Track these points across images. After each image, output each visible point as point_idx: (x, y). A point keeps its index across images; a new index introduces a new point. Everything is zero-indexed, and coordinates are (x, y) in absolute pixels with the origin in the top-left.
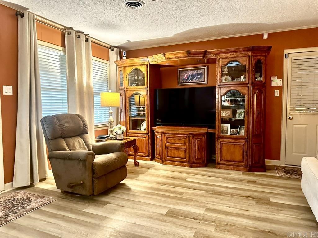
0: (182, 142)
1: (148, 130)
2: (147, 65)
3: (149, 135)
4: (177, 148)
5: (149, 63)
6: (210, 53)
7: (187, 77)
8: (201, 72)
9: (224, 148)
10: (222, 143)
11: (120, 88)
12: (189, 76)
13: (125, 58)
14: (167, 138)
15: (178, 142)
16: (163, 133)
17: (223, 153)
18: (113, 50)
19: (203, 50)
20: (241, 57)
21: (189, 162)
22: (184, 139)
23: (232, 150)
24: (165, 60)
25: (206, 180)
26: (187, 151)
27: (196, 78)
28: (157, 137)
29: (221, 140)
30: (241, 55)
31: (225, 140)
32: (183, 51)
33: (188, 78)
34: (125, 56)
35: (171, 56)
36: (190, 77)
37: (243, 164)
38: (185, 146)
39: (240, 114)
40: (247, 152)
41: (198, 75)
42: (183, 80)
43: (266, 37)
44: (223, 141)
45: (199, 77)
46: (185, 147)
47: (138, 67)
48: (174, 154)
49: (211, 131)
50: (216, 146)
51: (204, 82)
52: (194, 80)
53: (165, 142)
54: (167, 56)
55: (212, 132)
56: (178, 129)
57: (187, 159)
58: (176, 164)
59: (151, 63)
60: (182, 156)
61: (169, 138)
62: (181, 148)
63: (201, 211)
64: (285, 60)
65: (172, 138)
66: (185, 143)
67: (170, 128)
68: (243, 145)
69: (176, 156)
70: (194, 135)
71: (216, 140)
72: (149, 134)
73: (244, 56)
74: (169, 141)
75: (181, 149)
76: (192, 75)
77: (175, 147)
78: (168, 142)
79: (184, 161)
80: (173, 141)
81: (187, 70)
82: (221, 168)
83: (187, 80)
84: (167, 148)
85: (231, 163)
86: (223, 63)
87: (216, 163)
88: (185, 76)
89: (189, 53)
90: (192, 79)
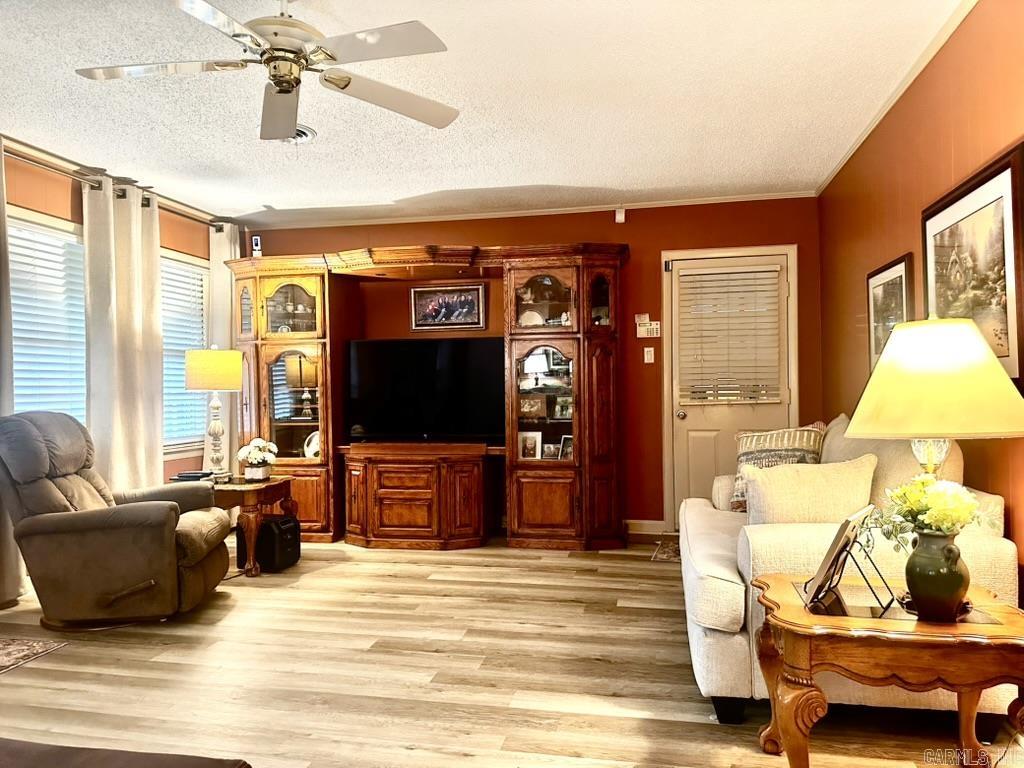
0: (421, 483)
1: (326, 455)
2: (323, 277)
3: (328, 471)
4: (406, 500)
5: (329, 271)
6: (486, 255)
7: (435, 310)
8: (470, 298)
9: (526, 494)
10: (523, 480)
11: (243, 336)
12: (441, 307)
13: (257, 254)
14: (380, 473)
15: (411, 485)
16: (370, 460)
17: (526, 508)
18: (220, 230)
19: (470, 247)
20: (559, 267)
21: (438, 536)
22: (424, 476)
23: (545, 498)
24: (373, 266)
25: (479, 574)
26: (435, 507)
27: (457, 313)
28: (350, 474)
29: (520, 473)
30: (558, 263)
31: (530, 473)
32: (419, 247)
33: (438, 312)
34: (259, 247)
35: (387, 257)
36: (443, 310)
37: (571, 532)
38: (427, 494)
39: (564, 408)
40: (580, 501)
41: (462, 305)
42: (425, 317)
43: (620, 218)
44: (525, 476)
45: (465, 310)
46: (429, 496)
47: (296, 281)
48: (400, 516)
49: (495, 450)
50: (508, 490)
51: (478, 323)
52: (453, 319)
53: (375, 486)
54: (377, 257)
55: (498, 453)
56: (411, 449)
57: (435, 527)
58: (405, 545)
59: (334, 271)
60: (420, 522)
61: (386, 475)
62: (419, 500)
63: (456, 637)
64: (666, 276)
65: (393, 475)
66: (427, 487)
67: (389, 448)
68: (570, 483)
69: (405, 521)
70: (451, 464)
71: (507, 473)
72: (327, 465)
73: (567, 267)
74: (387, 483)
75: (418, 503)
76: (447, 306)
77: (401, 497)
78: (382, 486)
79: (427, 534)
80: (396, 483)
81: (435, 292)
82: (520, 546)
83: (436, 316)
84: (380, 501)
85: (543, 531)
86: (518, 281)
87: (508, 533)
88: (430, 307)
89: (433, 252)
90: (448, 316)
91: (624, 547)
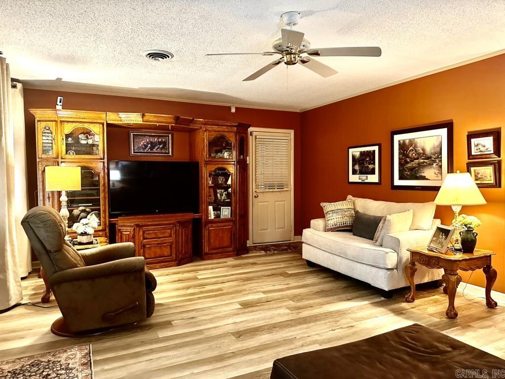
0: (167, 235)
1: (105, 224)
2: (103, 124)
3: (106, 233)
4: (158, 244)
5: (107, 121)
6: (196, 122)
7: (145, 145)
8: (164, 140)
9: (212, 234)
10: (211, 229)
11: (44, 156)
12: (148, 143)
13: (59, 107)
14: (144, 232)
15: (161, 236)
16: (138, 225)
17: (212, 241)
18: (14, 87)
19: (191, 118)
20: (227, 132)
21: (175, 260)
22: (169, 231)
23: (220, 235)
24: (142, 123)
26: (174, 246)
27: (157, 147)
28: (121, 234)
29: (210, 225)
30: (226, 130)
31: (214, 225)
32: (171, 116)
33: (146, 146)
34: (61, 104)
35: (151, 119)
36: (149, 145)
37: (231, 249)
38: (171, 240)
39: (221, 195)
40: (234, 235)
41: (160, 143)
42: (139, 148)
43: (233, 110)
44: (212, 227)
45: (161, 146)
46: (171, 241)
47: (86, 126)
48: (155, 253)
49: (197, 216)
50: (203, 234)
51: (169, 153)
52: (155, 150)
53: (142, 238)
54: (145, 118)
55: (198, 217)
57: (174, 256)
58: (157, 267)
59: (108, 122)
60: (166, 254)
61: (147, 232)
62: (165, 243)
64: (250, 137)
65: (151, 232)
66: (170, 236)
67: (142, 218)
68: (231, 228)
69: (158, 255)
70: (181, 223)
71: (203, 226)
72: (105, 230)
73: (230, 132)
74: (148, 236)
75: (164, 245)
76: (151, 143)
77: (156, 243)
78: (144, 238)
79: (170, 260)
80: (153, 236)
81: (145, 135)
82: (209, 259)
83: (145, 148)
84: (144, 246)
85: (219, 250)
86: (210, 136)
87: (203, 254)
88: (142, 143)
89: (177, 119)
90: (152, 148)
91: (247, 252)
